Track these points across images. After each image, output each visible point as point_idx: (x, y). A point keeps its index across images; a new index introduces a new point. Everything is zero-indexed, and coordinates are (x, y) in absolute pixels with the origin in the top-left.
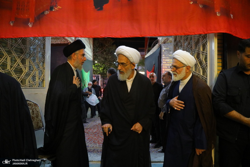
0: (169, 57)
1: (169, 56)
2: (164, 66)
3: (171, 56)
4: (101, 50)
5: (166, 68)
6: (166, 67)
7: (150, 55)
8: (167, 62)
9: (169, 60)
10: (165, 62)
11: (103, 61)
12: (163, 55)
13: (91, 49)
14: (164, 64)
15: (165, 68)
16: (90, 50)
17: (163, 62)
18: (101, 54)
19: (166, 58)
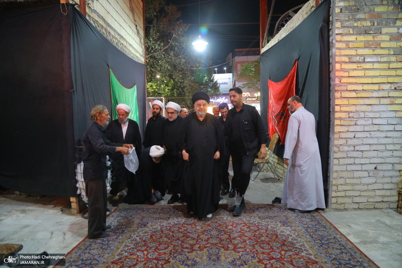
0: (353, 28)
1: (356, 24)
2: (341, 55)
3: (359, 25)
4: (164, 46)
5: (346, 62)
6: (346, 59)
7: (279, 42)
8: (347, 42)
9: (353, 38)
10: (344, 45)
11: (169, 70)
12: (338, 24)
13: (140, 38)
14: (339, 49)
15: (341, 63)
16: (137, 39)
17: (338, 45)
18: (164, 55)
19: (346, 31)
